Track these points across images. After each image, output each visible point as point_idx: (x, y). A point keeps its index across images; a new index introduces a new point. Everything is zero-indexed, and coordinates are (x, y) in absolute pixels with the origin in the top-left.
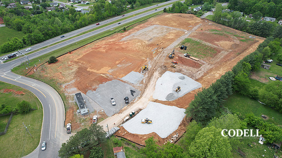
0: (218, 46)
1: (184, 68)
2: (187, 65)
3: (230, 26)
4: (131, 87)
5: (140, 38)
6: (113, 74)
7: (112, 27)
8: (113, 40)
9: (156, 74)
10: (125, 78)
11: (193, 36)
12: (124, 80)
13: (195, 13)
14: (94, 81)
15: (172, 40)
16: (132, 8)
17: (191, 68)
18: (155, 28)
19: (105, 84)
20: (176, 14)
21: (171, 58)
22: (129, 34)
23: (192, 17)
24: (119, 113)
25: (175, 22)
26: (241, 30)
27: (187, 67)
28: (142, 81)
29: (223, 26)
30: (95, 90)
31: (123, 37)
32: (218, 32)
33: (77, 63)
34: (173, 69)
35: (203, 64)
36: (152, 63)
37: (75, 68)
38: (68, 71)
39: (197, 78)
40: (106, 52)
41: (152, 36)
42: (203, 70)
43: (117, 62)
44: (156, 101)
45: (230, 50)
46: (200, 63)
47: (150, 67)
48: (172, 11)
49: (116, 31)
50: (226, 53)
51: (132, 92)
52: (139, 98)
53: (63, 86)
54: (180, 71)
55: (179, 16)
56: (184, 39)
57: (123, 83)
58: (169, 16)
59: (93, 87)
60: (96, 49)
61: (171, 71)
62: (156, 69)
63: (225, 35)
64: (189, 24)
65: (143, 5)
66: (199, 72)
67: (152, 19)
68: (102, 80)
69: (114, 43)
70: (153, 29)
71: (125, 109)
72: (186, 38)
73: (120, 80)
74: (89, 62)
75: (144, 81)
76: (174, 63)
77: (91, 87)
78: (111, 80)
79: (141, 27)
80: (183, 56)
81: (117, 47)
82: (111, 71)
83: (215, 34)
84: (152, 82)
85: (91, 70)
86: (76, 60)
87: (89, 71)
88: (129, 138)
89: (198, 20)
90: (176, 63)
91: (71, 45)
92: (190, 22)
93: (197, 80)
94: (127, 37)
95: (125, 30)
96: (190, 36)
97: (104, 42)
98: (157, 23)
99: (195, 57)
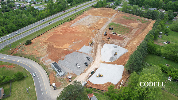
0: (130, 26)
1: (115, 41)
2: (116, 39)
3: (133, 14)
4: (87, 55)
5: (82, 24)
6: (72, 48)
7: (61, 18)
8: (65, 26)
9: (99, 46)
10: (81, 50)
11: (114, 21)
12: (81, 52)
13: (111, 7)
14: (61, 54)
15: (102, 24)
16: (71, 5)
17: (119, 41)
18: (90, 17)
19: (69, 55)
20: (100, 8)
21: (105, 35)
22: (75, 22)
23: (110, 9)
24: (84, 73)
25: (100, 13)
26: (140, 16)
27: (116, 40)
28: (92, 51)
29: (129, 14)
30: (63, 59)
31: (71, 24)
32: (128, 18)
33: (45, 43)
34: (109, 42)
35: (125, 37)
36: (95, 39)
37: (45, 47)
38: (41, 49)
39: (124, 46)
40: (63, 34)
41: (90, 23)
42: (126, 41)
43: (73, 41)
44: (104, 62)
45: (138, 28)
46: (123, 37)
47: (94, 42)
48: (97, 6)
49: (65, 20)
50: (136, 30)
51: (88, 58)
52: (94, 62)
53: (41, 59)
54: (113, 43)
55: (102, 9)
56: (109, 23)
57: (81, 53)
58: (96, 9)
59: (62, 58)
60: (56, 33)
61: (108, 43)
62: (98, 43)
63: (132, 19)
64: (109, 14)
65: (78, 3)
66: (124, 43)
67: (86, 12)
68: (66, 53)
69: (67, 29)
70: (88, 18)
71: (87, 70)
72: (110, 22)
73: (78, 51)
74: (54, 42)
75: (93, 51)
76: (108, 38)
77: (60, 58)
78: (72, 52)
79: (81, 17)
80: (112, 34)
81: (69, 31)
82: (70, 46)
83: (127, 19)
84: (98, 51)
85: (57, 47)
86: (44, 41)
87: (56, 48)
88: (95, 88)
89: (114, 11)
90: (109, 38)
91: (37, 32)
92: (109, 13)
93: (124, 47)
94: (74, 24)
95: (71, 20)
96: (112, 21)
97: (60, 28)
98: (90, 14)
99: (119, 34)
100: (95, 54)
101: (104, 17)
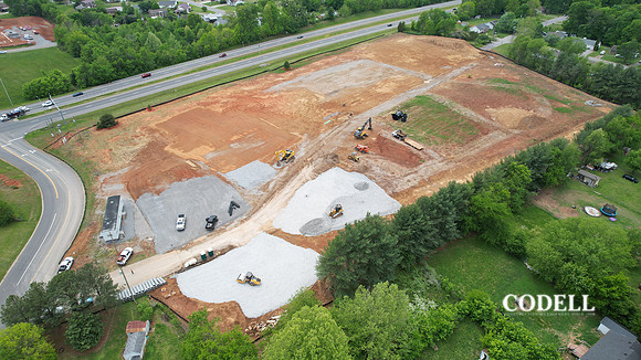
1: (379, 164)
2: (388, 157)
3: (545, 73)
4: (237, 194)
5: (312, 88)
6: (211, 163)
8: (253, 88)
9: (307, 171)
10: (231, 175)
11: (439, 92)
12: (229, 179)
16: (331, 19)
17: (395, 167)
18: (360, 67)
22: (295, 76)
23: (461, 46)
24: (182, 249)
27: (386, 163)
28: (268, 183)
29: (527, 72)
30: (158, 193)
31: (275, 83)
32: (507, 86)
33: (152, 131)
34: (353, 164)
36: (310, 147)
37: (142, 143)
38: (125, 149)
39: (397, 190)
40: (224, 112)
41: (341, 86)
42: (421, 172)
43: (235, 138)
44: (276, 232)
45: (516, 132)
46: (423, 156)
47: (300, 154)
48: (417, 29)
49: (270, 68)
51: (234, 205)
52: (242, 221)
53: (101, 179)
54: (365, 170)
56: (412, 96)
57: (223, 184)
59: (158, 187)
60: (206, 104)
61: (345, 168)
62: (311, 161)
63: (522, 93)
64: (446, 62)
66: (408, 178)
67: (363, 47)
68: (185, 172)
69: (250, 96)
70: (351, 69)
71: (200, 242)
72: (421, 94)
78: (201, 175)
79: (327, 63)
81: (251, 105)
82: (211, 156)
84: (287, 189)
85: (171, 150)
86: (153, 125)
87: (167, 152)
88: (175, 307)
89: (473, 53)
90: (364, 151)
92: (449, 58)
93: (395, 195)
94: (285, 83)
95: (287, 67)
96: (432, 90)
98: (371, 55)
100: (269, 198)
101: (411, 73)
